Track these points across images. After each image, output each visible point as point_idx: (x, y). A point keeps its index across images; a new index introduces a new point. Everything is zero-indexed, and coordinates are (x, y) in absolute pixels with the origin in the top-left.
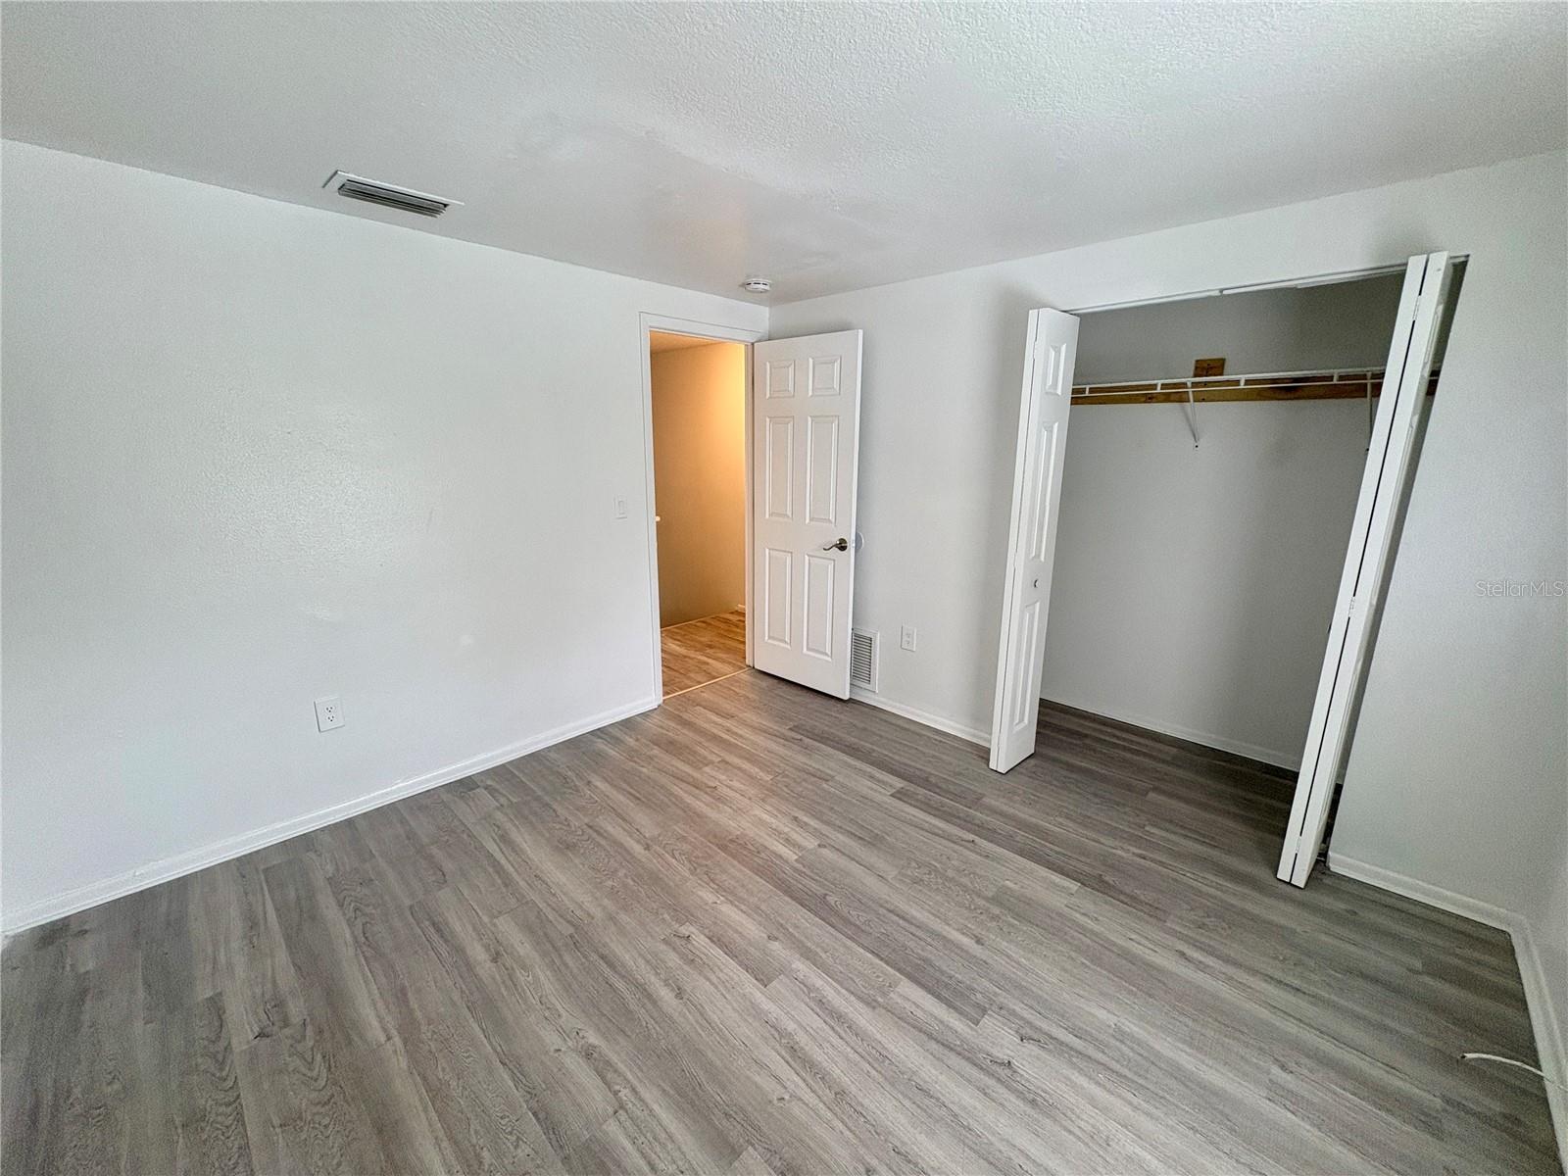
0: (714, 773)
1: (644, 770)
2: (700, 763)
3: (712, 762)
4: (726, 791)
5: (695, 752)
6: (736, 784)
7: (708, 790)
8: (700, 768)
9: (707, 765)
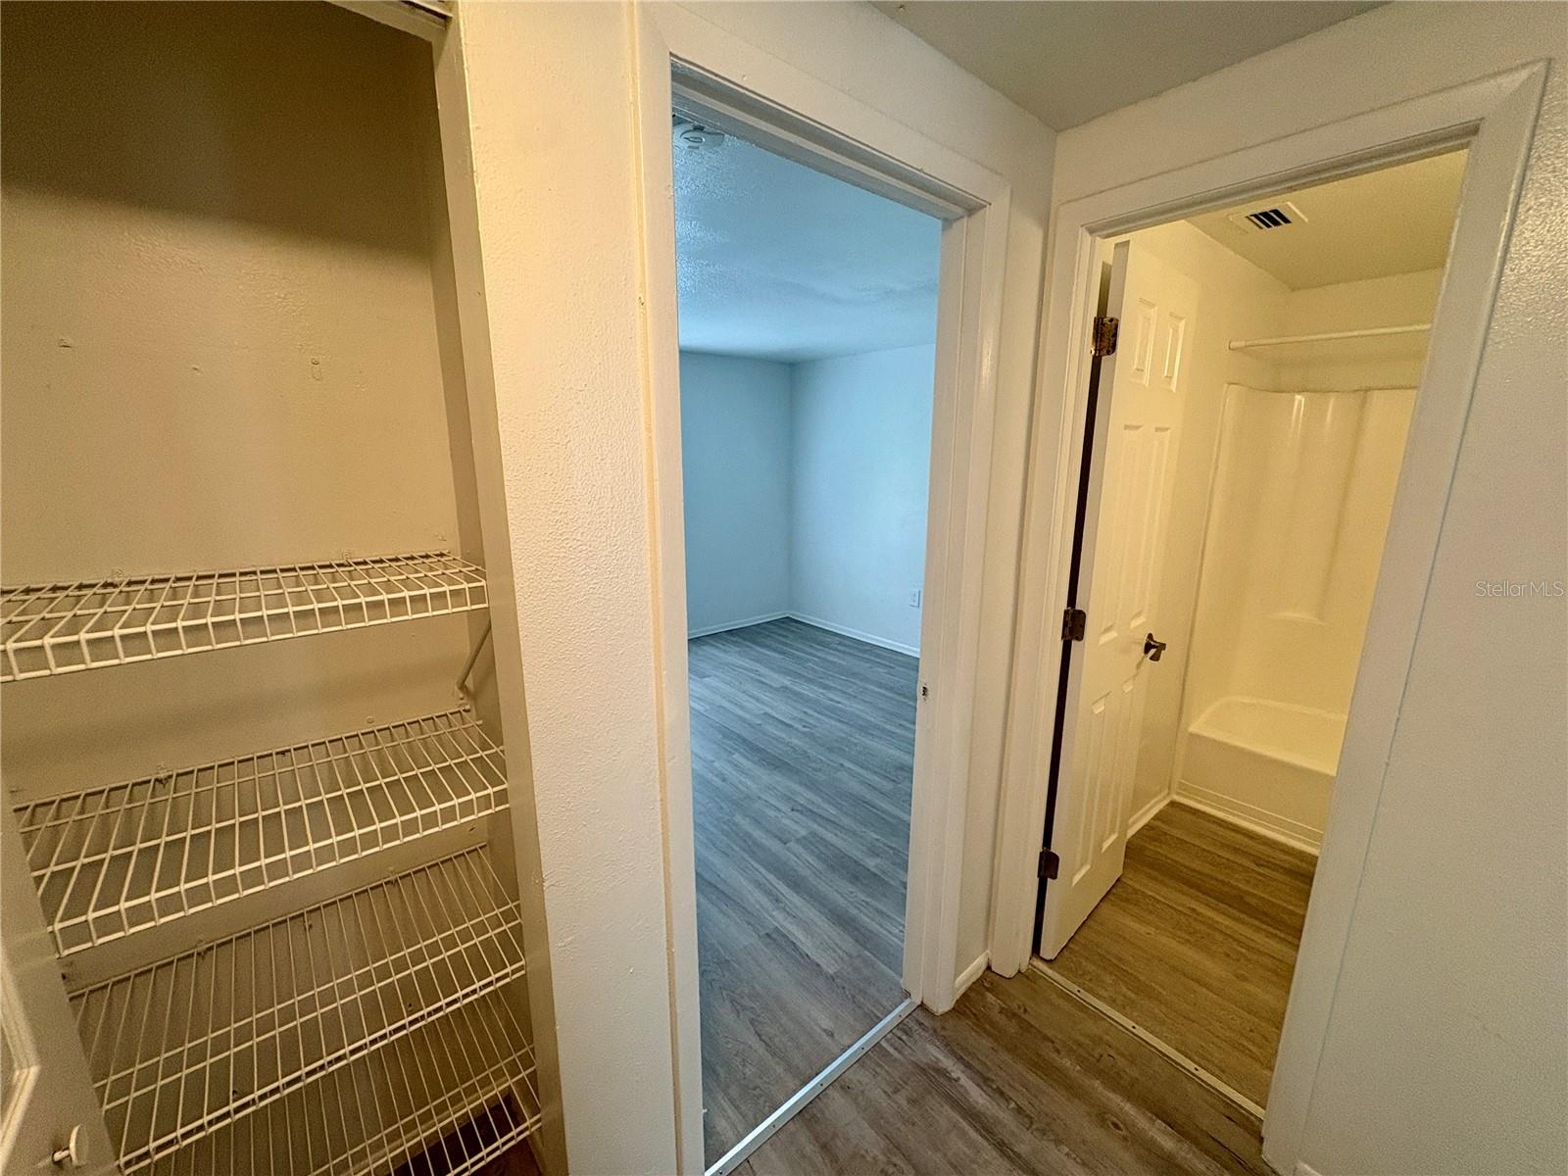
0: (796, 827)
1: (875, 836)
2: (811, 842)
3: (798, 841)
4: (784, 808)
5: (819, 858)
6: (772, 813)
7: (799, 808)
8: (811, 833)
9: (804, 838)
